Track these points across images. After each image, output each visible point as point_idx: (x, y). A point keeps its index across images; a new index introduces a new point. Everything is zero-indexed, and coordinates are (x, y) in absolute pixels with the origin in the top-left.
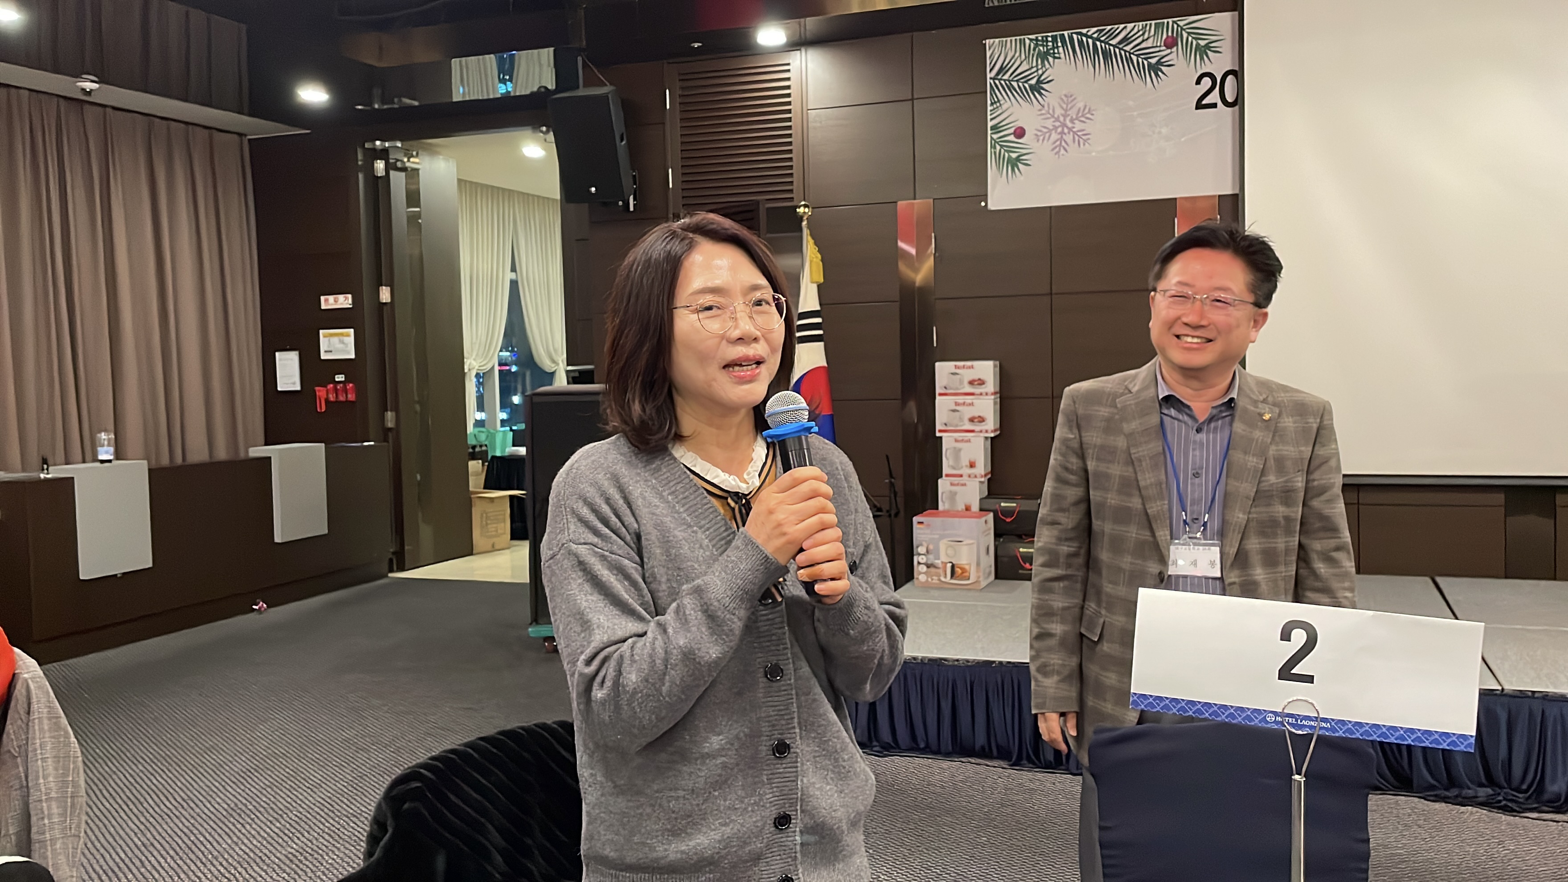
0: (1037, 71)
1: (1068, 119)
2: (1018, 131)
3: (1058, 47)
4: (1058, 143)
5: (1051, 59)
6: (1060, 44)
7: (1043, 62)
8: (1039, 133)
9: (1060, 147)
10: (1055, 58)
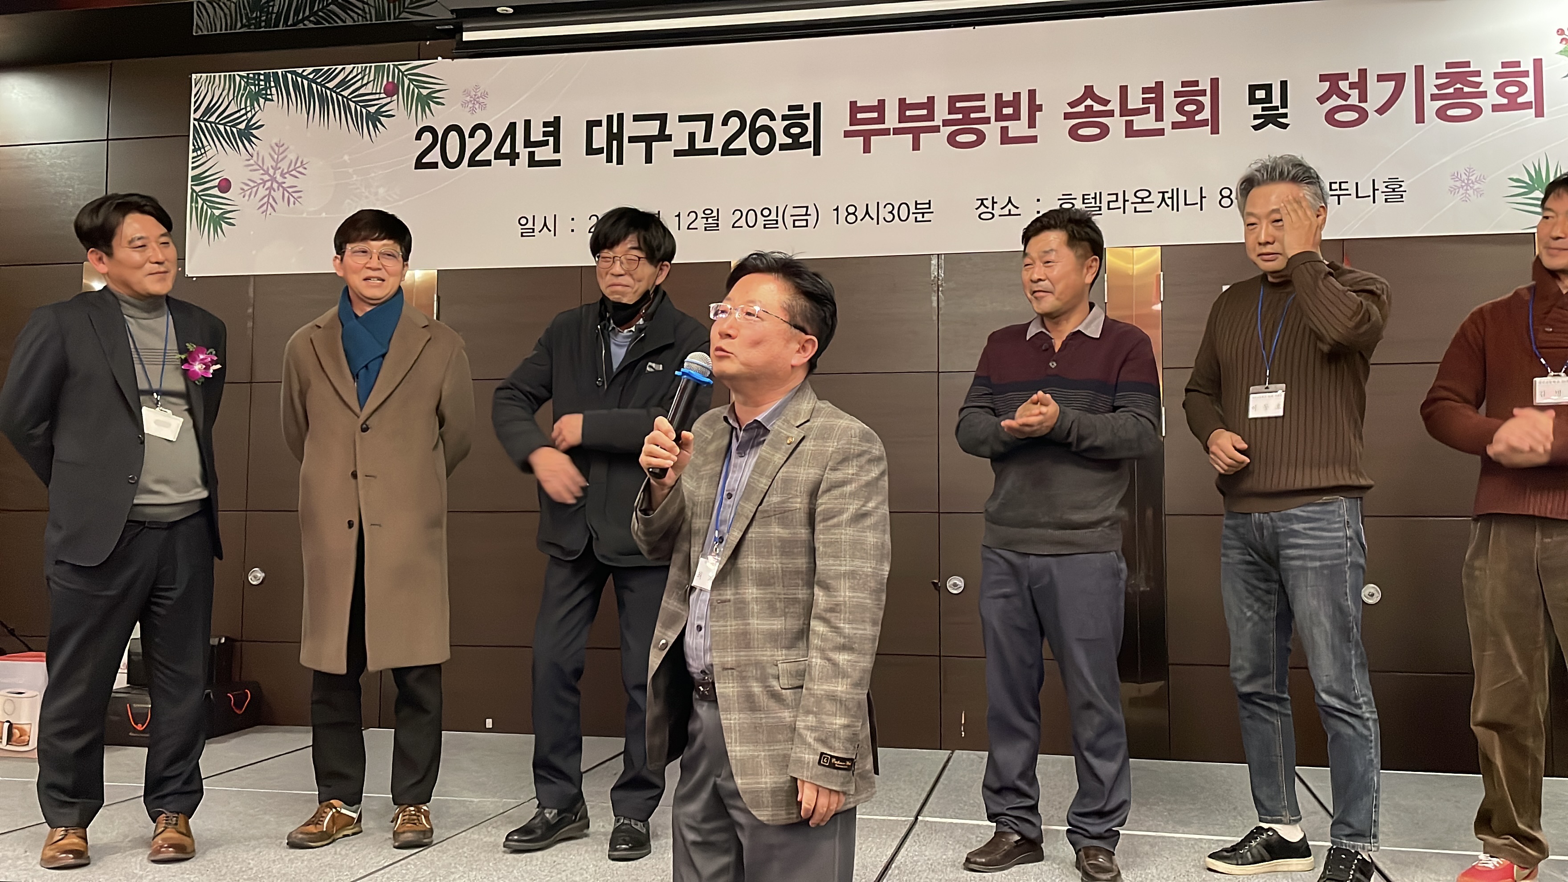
0: (246, 114)
1: (279, 172)
2: (224, 184)
3: (270, 87)
4: (266, 199)
5: (262, 101)
6: (272, 84)
7: (252, 105)
8: (246, 188)
9: (268, 204)
10: (266, 99)
